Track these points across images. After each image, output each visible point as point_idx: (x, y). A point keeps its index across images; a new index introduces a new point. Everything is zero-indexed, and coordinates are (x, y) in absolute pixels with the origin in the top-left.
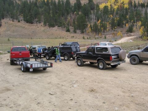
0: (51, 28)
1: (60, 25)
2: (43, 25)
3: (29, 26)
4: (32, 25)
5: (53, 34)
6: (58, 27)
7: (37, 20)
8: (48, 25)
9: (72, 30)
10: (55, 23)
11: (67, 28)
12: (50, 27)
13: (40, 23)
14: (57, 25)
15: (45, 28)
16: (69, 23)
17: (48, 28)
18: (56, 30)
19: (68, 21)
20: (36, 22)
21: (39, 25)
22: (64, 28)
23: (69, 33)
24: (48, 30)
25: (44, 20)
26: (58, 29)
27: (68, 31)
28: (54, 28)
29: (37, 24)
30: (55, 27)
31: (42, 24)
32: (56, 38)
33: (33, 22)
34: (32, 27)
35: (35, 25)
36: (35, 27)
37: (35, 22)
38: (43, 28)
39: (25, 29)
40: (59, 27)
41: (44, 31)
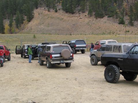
0: (99, 19)
1: (110, 15)
2: (87, 16)
3: (68, 17)
4: (74, 15)
5: (100, 28)
6: (108, 17)
7: (79, 8)
8: (95, 14)
9: (127, 22)
10: (104, 12)
11: (120, 18)
12: (97, 19)
13: (84, 12)
14: (106, 15)
15: (90, 19)
16: (124, 11)
17: (95, 19)
18: (105, 22)
19: (122, 8)
20: (79, 12)
21: (82, 15)
22: (117, 18)
23: (123, 25)
24: (93, 22)
25: (90, 8)
26: (108, 20)
27: (122, 22)
28: (102, 19)
29: (79, 14)
30: (104, 18)
31: (87, 13)
32: (104, 34)
33: (75, 11)
34: (72, 18)
35: (78, 15)
36: (76, 18)
37: (77, 12)
38: (87, 20)
39: (64, 21)
40: (111, 17)
41: (88, 24)
